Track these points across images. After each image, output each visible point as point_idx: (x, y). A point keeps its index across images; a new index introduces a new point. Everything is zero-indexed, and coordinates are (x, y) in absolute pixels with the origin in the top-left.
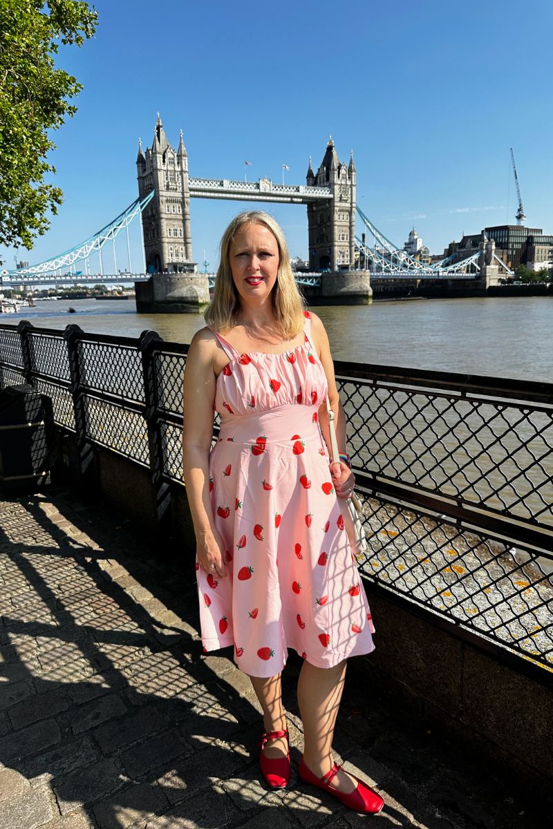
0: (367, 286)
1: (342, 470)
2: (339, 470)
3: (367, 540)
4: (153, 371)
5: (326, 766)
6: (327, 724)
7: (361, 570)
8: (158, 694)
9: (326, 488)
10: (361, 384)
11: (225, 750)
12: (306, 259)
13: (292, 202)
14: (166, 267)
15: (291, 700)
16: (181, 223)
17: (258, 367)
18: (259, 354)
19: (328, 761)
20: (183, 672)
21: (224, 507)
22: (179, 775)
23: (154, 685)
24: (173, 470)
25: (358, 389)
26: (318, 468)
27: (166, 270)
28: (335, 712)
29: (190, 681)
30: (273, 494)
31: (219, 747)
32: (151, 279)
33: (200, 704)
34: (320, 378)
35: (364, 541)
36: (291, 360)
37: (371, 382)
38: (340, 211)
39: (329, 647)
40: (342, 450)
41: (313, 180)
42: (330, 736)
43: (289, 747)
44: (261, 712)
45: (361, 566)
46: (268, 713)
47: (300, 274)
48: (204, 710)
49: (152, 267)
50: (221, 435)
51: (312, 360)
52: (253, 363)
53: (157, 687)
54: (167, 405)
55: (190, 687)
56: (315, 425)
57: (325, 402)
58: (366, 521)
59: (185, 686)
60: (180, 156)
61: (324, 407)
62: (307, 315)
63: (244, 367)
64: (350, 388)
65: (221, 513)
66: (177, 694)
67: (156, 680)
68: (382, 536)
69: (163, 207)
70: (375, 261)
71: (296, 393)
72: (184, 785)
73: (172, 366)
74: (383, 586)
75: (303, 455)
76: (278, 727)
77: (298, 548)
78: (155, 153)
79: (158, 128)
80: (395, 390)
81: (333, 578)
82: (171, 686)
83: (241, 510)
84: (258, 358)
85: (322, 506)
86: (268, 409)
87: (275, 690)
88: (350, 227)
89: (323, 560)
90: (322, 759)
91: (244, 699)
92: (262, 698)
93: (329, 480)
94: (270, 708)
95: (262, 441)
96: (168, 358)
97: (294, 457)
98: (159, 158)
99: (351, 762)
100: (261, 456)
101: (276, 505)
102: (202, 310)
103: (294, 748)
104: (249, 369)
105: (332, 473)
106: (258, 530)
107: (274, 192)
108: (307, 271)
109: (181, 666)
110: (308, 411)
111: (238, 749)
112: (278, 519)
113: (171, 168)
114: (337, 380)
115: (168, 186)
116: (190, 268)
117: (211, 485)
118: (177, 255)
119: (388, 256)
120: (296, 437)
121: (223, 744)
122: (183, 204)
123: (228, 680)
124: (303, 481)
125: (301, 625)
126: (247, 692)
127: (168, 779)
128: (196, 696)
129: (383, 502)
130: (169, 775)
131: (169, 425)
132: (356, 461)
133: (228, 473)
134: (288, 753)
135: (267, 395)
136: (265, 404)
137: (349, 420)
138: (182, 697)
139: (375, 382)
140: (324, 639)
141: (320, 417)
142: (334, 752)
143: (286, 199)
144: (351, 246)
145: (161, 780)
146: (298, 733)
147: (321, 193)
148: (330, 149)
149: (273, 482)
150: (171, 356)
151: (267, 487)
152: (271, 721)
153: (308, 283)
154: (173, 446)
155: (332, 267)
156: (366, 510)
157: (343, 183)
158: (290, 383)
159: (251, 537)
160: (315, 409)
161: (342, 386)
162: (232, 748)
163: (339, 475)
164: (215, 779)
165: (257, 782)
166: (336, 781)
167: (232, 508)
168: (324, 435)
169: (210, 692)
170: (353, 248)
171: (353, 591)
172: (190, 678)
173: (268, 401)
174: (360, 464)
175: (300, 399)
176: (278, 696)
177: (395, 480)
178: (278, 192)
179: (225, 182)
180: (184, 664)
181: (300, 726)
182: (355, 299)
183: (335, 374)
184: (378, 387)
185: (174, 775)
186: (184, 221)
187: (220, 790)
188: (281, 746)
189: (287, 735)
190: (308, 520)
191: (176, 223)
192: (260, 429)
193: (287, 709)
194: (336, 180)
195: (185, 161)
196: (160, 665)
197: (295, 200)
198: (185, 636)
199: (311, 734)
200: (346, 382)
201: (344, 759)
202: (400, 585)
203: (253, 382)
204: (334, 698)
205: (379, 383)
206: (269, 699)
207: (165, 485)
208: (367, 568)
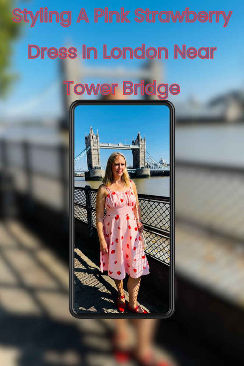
0: (149, 173)
1: (140, 224)
2: (139, 224)
3: (147, 244)
4: (89, 197)
5: (135, 306)
6: (136, 294)
7: (145, 252)
8: (89, 285)
9: (136, 229)
10: (145, 200)
11: (108, 301)
12: (132, 166)
13: (128, 149)
14: (93, 168)
15: (126, 288)
16: (97, 156)
17: (117, 195)
18: (118, 192)
19: (136, 304)
20: (96, 280)
21: (107, 234)
22: (95, 308)
23: (88, 283)
24: (94, 224)
25: (144, 202)
26: (133, 223)
27: (93, 169)
28: (138, 291)
29: (98, 282)
30: (121, 230)
31: (106, 300)
32: (89, 171)
33: (101, 289)
34: (134, 198)
35: (146, 244)
36: (126, 193)
37: (148, 200)
38: (141, 152)
39: (136, 273)
40: (140, 219)
41: (134, 143)
42: (136, 298)
43: (125, 301)
44: (118, 291)
45: (145, 251)
46: (119, 291)
47: (129, 169)
48: (102, 290)
49: (89, 168)
50: (107, 214)
51: (132, 194)
52: (116, 194)
53: (89, 284)
54: (92, 206)
55: (98, 284)
56: (133, 212)
57: (135, 205)
58: (147, 238)
59: (97, 284)
60: (97, 137)
61: (135, 207)
62: (131, 181)
63: (113, 195)
64: (142, 201)
65: (107, 236)
66: (95, 286)
67: (89, 282)
68: (151, 243)
69: (92, 151)
70: (151, 166)
71: (128, 203)
72: (96, 311)
73: (94, 195)
74: (151, 256)
75: (129, 220)
76: (122, 295)
77: (128, 245)
78: (90, 136)
79: (91, 129)
80: (155, 202)
81: (137, 254)
82: (93, 284)
83: (112, 235)
84: (117, 192)
85: (134, 234)
86: (120, 207)
87: (121, 285)
88: (144, 156)
89: (135, 249)
90: (134, 304)
91: (113, 287)
92: (118, 287)
93: (136, 227)
94: (120, 290)
95: (118, 216)
96: (92, 193)
97: (126, 220)
98: (91, 137)
99: (142, 305)
100: (118, 220)
101: (122, 233)
102: (103, 179)
103: (127, 301)
104: (115, 196)
105: (137, 225)
106: (117, 240)
107: (123, 147)
108: (132, 169)
109: (96, 278)
110: (131, 208)
111: (111, 301)
112: (122, 237)
113: (94, 140)
114: (138, 199)
115: (94, 145)
116: (100, 168)
117: (104, 228)
118: (96, 164)
119: (155, 164)
120: (127, 215)
121: (107, 300)
122: (98, 150)
123: (109, 282)
124: (129, 227)
125: (129, 266)
126: (114, 285)
127: (92, 309)
128: (100, 286)
129: (152, 233)
130: (92, 308)
131: (93, 211)
132: (144, 222)
133: (109, 224)
134: (125, 302)
135: (120, 203)
136: (119, 205)
137: (142, 210)
138: (96, 286)
139: (149, 200)
140: (135, 270)
141: (135, 209)
142: (138, 302)
143: (126, 149)
144: (144, 162)
145: (90, 309)
146: (128, 297)
147: (136, 147)
148: (139, 135)
149: (121, 227)
150: (93, 193)
151: (119, 228)
152: (120, 294)
153: (133, 172)
154: (94, 217)
155: (139, 168)
156: (146, 235)
157: (142, 144)
158: (126, 199)
159: (115, 242)
160: (133, 207)
161: (140, 201)
162: (110, 301)
163: (139, 225)
164: (105, 309)
165: (116, 310)
166: (138, 310)
167: (109, 235)
168: (135, 214)
169: (104, 285)
170: (145, 162)
171: (143, 257)
172: (98, 281)
173: (120, 205)
174: (145, 223)
175: (129, 204)
176: (122, 286)
177: (155, 227)
178: (124, 147)
179: (110, 144)
180: (97, 277)
181: (128, 295)
182: (146, 176)
183: (138, 197)
184: (150, 201)
185: (94, 308)
186: (98, 155)
187: (106, 312)
188: (123, 300)
189: (124, 297)
190: (131, 238)
191: (96, 156)
192: (117, 212)
193: (125, 290)
194: (141, 143)
195: (98, 138)
196: (90, 278)
197: (129, 149)
198: (97, 270)
199: (131, 297)
200: (141, 200)
201: (140, 304)
202: (156, 256)
203: (116, 200)
204: (137, 287)
205: (150, 200)
206: (120, 287)
207: (92, 228)
208: (147, 251)
